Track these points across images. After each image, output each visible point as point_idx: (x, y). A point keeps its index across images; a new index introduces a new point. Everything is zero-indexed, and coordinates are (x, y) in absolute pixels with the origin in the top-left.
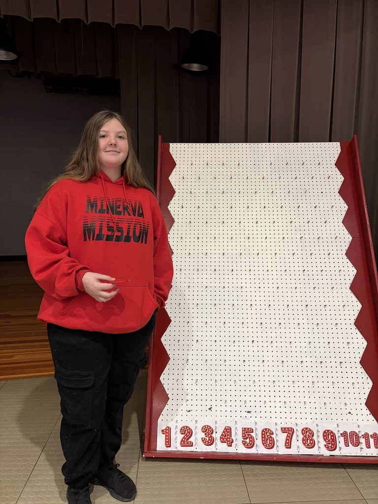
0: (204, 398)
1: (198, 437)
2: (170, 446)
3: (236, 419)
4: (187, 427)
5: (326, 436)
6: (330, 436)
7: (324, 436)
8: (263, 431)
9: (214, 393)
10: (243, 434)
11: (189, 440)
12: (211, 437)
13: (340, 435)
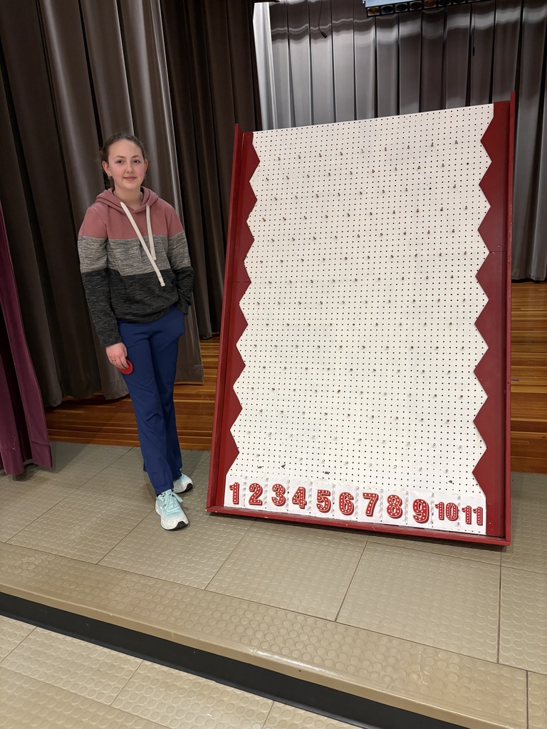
0: (277, 453)
1: (268, 495)
2: (238, 504)
3: (312, 480)
4: (257, 484)
5: (417, 506)
6: (421, 507)
7: (414, 506)
8: (341, 495)
9: (288, 448)
10: (318, 496)
11: (259, 499)
12: (282, 497)
13: (434, 506)
